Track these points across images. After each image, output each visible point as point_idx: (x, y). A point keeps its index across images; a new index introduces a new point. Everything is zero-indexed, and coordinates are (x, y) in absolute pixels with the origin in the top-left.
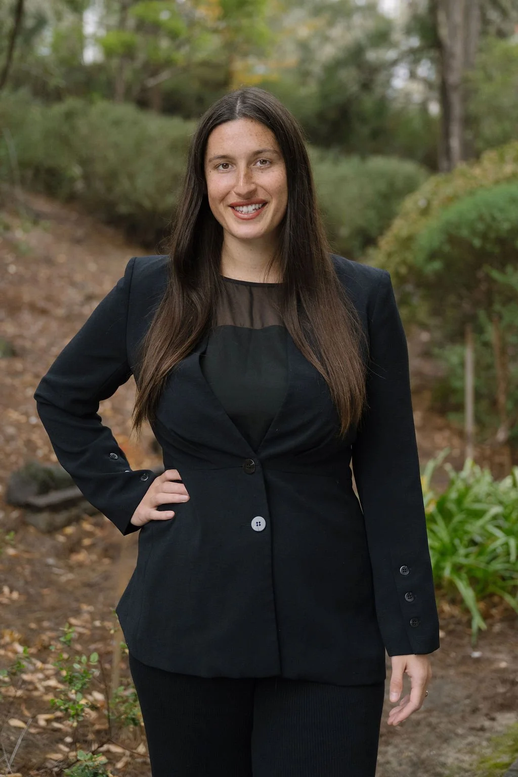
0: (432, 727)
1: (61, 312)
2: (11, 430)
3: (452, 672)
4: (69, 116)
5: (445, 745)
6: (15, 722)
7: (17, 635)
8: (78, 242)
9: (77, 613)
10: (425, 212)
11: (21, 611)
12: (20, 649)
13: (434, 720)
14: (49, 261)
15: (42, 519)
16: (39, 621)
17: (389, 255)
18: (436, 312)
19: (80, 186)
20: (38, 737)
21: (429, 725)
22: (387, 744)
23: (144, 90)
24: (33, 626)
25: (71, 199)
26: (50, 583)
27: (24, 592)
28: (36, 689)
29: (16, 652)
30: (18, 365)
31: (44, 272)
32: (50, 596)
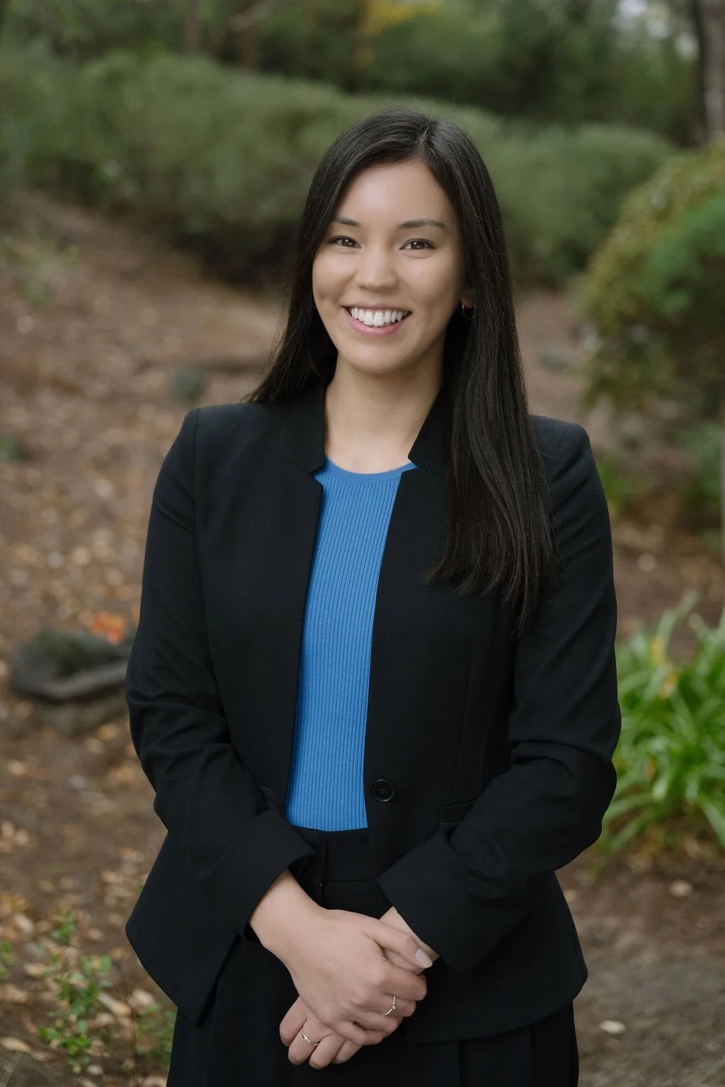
0: (667, 1041)
1: (99, 388)
2: (19, 577)
3: (699, 951)
4: (114, 80)
5: (686, 1071)
6: (13, 1044)
7: (21, 902)
8: (127, 277)
9: (115, 864)
10: (663, 215)
11: (29, 863)
12: (25, 923)
13: (669, 1029)
14: (81, 310)
15: (66, 717)
16: (56, 878)
17: (609, 285)
18: (684, 371)
19: (129, 190)
20: (47, 1066)
21: (662, 1037)
22: (595, 1068)
23: (231, 36)
24: (47, 886)
25: (119, 211)
26: (77, 817)
27: (36, 833)
28: (47, 989)
29: (18, 929)
30: (32, 474)
31: (73, 328)
32: (74, 837)
